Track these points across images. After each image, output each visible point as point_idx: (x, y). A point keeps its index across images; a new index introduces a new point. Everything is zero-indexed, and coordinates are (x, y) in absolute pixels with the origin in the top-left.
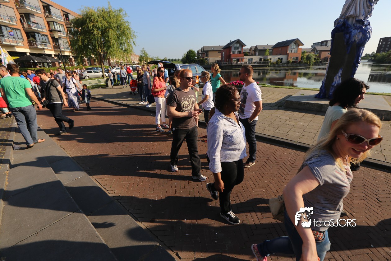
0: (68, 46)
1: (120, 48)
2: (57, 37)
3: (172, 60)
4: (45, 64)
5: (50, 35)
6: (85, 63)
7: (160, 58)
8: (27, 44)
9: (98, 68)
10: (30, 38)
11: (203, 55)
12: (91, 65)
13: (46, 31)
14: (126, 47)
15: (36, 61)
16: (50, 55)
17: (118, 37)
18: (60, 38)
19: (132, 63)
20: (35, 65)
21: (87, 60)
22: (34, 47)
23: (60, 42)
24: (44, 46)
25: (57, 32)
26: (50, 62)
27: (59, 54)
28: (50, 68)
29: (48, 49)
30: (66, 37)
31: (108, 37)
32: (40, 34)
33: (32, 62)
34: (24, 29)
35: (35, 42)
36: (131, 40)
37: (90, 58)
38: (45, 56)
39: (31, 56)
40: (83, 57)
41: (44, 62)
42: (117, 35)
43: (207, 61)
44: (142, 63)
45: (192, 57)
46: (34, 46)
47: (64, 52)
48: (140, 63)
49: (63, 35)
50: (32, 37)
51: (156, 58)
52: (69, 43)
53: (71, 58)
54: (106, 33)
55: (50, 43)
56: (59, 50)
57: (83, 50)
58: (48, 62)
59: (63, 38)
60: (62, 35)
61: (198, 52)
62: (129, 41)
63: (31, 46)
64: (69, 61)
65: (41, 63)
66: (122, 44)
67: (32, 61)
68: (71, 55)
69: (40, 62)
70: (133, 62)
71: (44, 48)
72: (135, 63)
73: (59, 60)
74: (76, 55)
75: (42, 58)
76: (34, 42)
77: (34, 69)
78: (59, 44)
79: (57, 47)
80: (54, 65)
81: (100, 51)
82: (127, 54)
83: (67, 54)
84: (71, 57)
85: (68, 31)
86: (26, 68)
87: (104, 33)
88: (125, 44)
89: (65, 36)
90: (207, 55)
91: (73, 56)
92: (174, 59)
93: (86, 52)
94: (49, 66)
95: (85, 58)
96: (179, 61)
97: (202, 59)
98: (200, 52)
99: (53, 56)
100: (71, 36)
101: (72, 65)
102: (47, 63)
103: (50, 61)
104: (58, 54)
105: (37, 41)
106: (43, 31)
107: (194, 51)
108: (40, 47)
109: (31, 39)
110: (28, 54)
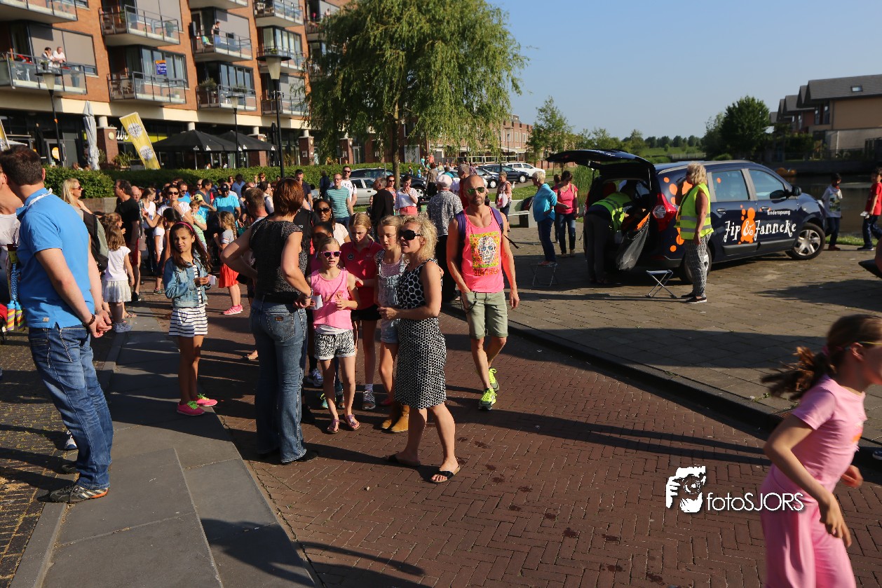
0: (302, 101)
1: (465, 102)
2: (275, 75)
3: (664, 142)
4: (230, 157)
5: (259, 68)
6: (344, 154)
7: (612, 136)
8: (193, 99)
9: (383, 170)
10: (204, 79)
11: (802, 118)
12: (362, 162)
13: (249, 57)
14: (485, 101)
15: (208, 149)
16: (249, 129)
17: (462, 68)
18: (284, 74)
19: (504, 153)
20: (204, 159)
21: (354, 144)
22: (212, 105)
23: (284, 88)
24: (237, 101)
25: (278, 60)
26: (244, 151)
27: (273, 124)
28: (242, 171)
29: (245, 112)
30: (302, 72)
31: (428, 66)
32: (232, 65)
33: (197, 151)
34: (193, 55)
35: (217, 90)
36: (505, 74)
37: (361, 137)
38: (234, 133)
39: (197, 132)
40: (342, 134)
41: (229, 152)
42: (457, 58)
43: (821, 142)
44: (542, 155)
45: (750, 128)
46: (211, 102)
47: (288, 118)
48: (533, 155)
49: (295, 67)
50: (210, 77)
51: (595, 134)
52: (309, 89)
53: (307, 139)
54: (424, 55)
55: (253, 93)
56: (275, 112)
57: (344, 113)
58: (240, 149)
59: (295, 74)
60: (293, 66)
61: (784, 103)
62: (496, 79)
63: (202, 103)
64: (297, 149)
65: (220, 155)
66: (470, 88)
67: (196, 149)
68: (307, 128)
69: (219, 152)
70: (505, 149)
71: (235, 109)
72: (513, 153)
73: (270, 144)
74: (319, 129)
75: (226, 138)
76: (213, 90)
77: (199, 171)
78: (279, 94)
79: (271, 104)
80: (255, 161)
81: (396, 116)
82: (487, 123)
83: (295, 124)
84: (307, 134)
85: (309, 55)
86: (179, 168)
87: (416, 56)
88: (484, 91)
89: (300, 68)
90: (824, 119)
91: (311, 133)
92: (672, 137)
93: (353, 117)
94: (238, 166)
95: (346, 136)
96: (694, 148)
97: (796, 135)
98: (792, 107)
99: (256, 132)
100: (317, 67)
101: (306, 161)
102: (237, 152)
103: (245, 148)
104: (270, 125)
105: (220, 88)
106: (244, 56)
107: (761, 105)
108: (226, 104)
109: (208, 81)
110: (192, 127)
